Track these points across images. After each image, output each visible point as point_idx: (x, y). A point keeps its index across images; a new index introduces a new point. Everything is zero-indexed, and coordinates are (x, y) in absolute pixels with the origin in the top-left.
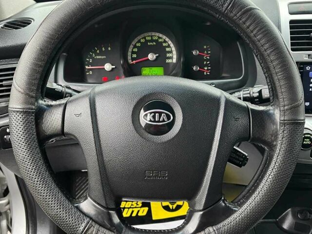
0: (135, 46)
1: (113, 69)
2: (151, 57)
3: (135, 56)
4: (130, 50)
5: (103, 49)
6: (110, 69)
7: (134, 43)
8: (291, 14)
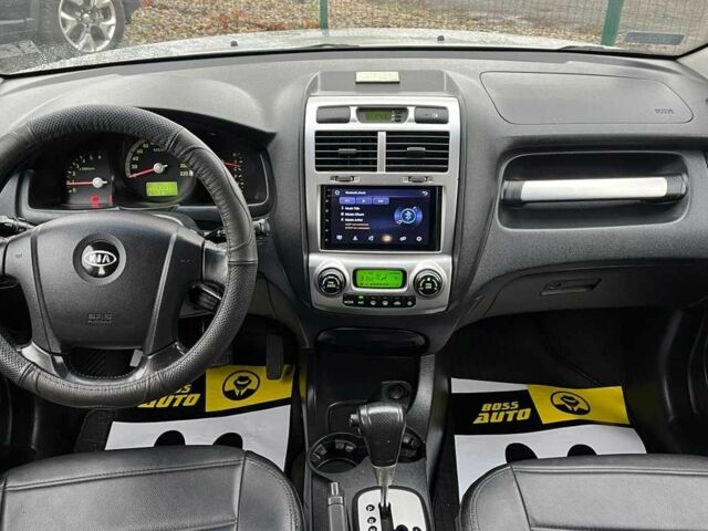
0: (135, 154)
1: (104, 185)
2: (158, 168)
3: (135, 167)
4: (128, 159)
5: (91, 158)
6: (100, 185)
7: (133, 150)
8: (319, 121)
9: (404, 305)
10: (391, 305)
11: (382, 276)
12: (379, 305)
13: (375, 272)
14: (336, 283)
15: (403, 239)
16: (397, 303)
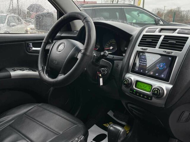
2: (111, 48)
3: (107, 47)
9: (147, 98)
10: (143, 97)
11: (145, 86)
12: (139, 96)
13: (144, 84)
14: (127, 82)
15: (157, 74)
16: (145, 97)
